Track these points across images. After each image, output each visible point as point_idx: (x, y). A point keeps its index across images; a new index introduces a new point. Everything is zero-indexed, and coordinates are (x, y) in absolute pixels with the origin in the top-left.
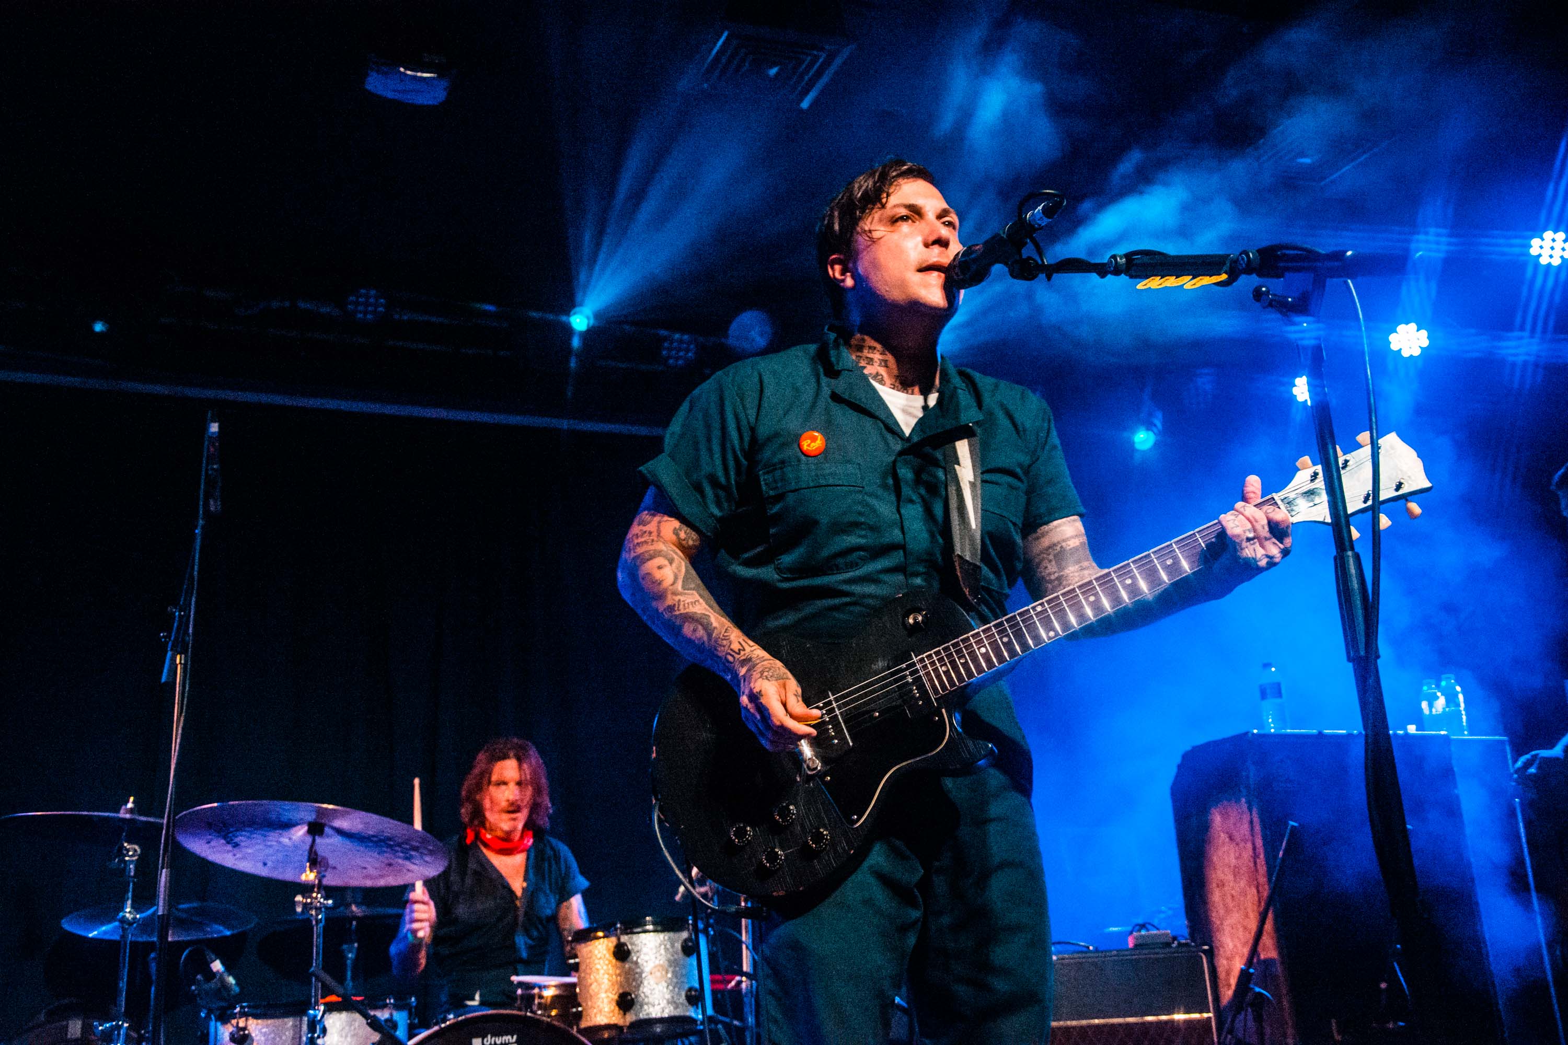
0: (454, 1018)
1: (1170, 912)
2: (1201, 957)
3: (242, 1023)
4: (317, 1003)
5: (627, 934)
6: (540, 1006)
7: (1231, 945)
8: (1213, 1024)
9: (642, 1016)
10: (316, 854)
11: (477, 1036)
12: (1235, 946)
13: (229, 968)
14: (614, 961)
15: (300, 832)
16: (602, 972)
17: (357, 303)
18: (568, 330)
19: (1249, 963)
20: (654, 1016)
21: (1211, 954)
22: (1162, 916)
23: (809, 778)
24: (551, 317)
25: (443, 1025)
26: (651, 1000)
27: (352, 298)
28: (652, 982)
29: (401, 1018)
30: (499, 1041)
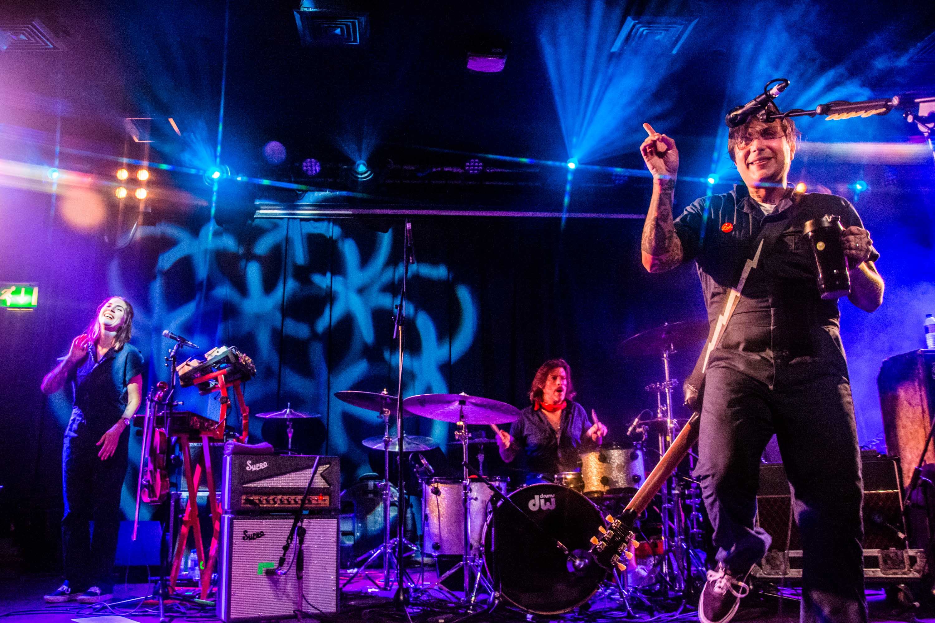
1: (878, 442)
2: (893, 462)
3: (436, 485)
4: (466, 478)
6: (565, 482)
7: (910, 457)
8: (900, 495)
9: (614, 487)
10: (463, 413)
11: (537, 494)
12: (912, 458)
13: (430, 463)
14: (599, 462)
15: (456, 405)
16: (593, 467)
17: (470, 166)
18: (567, 170)
19: (920, 465)
20: (618, 487)
21: (899, 461)
22: (874, 443)
24: (557, 164)
25: (521, 489)
26: (616, 480)
27: (468, 164)
28: (616, 472)
29: (503, 485)
30: (547, 496)
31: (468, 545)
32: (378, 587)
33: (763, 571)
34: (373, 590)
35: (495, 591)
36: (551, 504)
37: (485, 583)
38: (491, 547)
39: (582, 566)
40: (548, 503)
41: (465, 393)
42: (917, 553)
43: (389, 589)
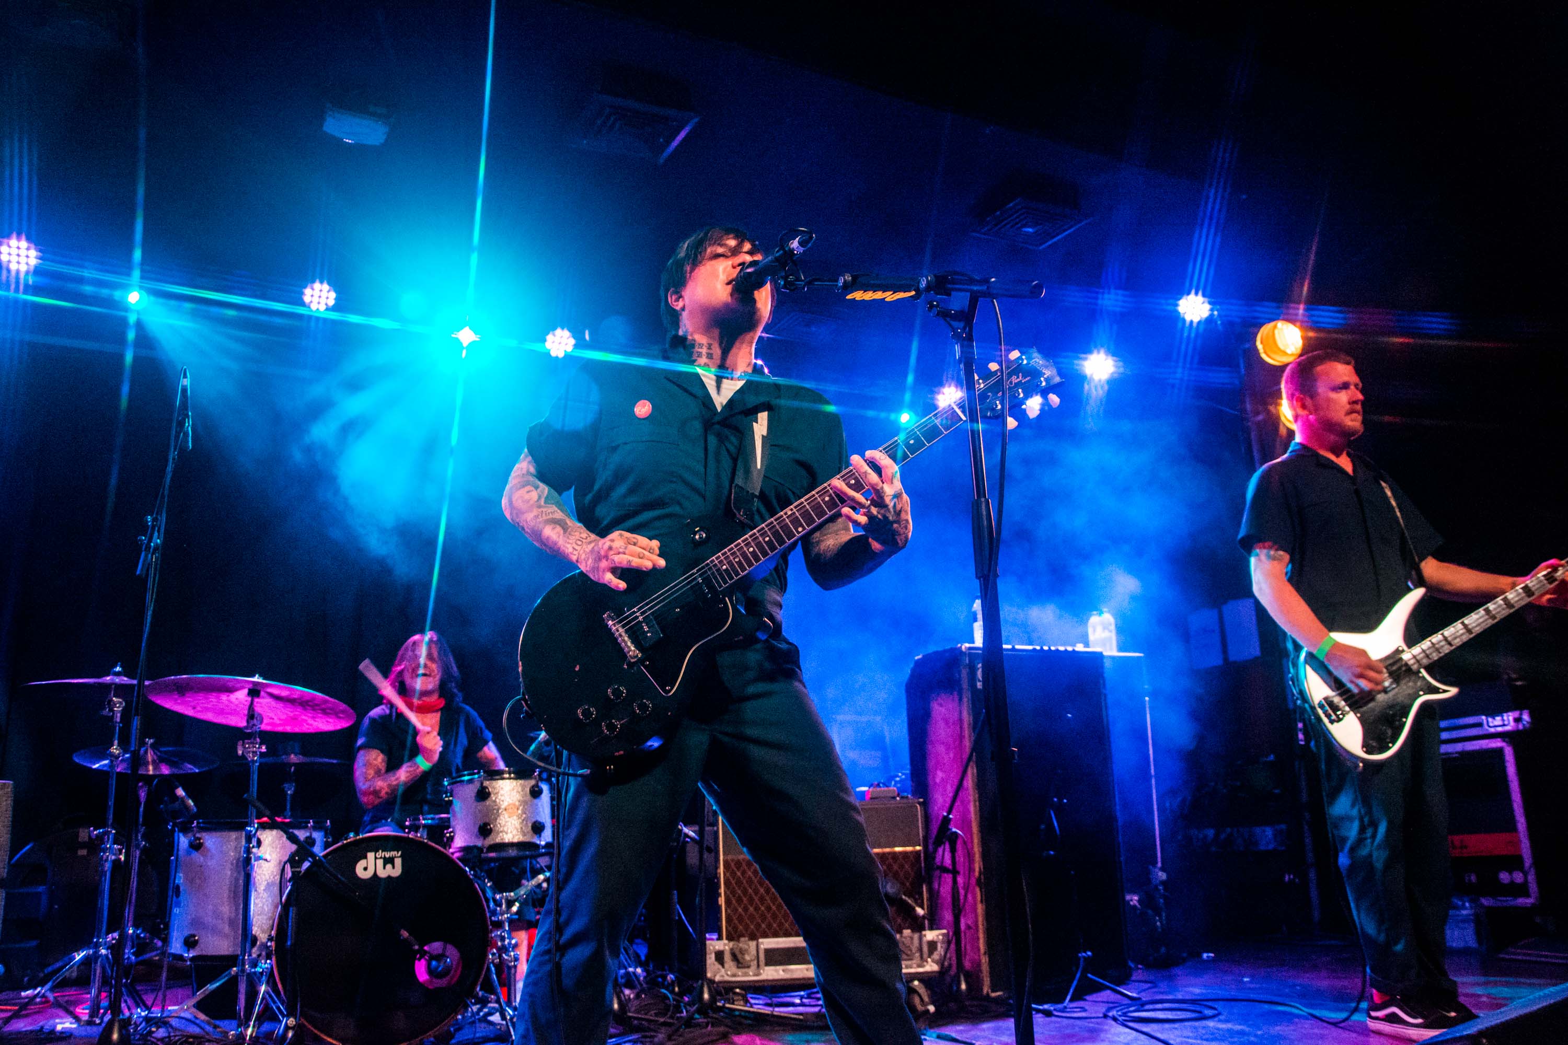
0: (354, 837)
2: (917, 806)
3: (197, 835)
4: (252, 822)
5: (488, 780)
8: (922, 855)
9: (498, 840)
10: (254, 710)
11: (371, 851)
13: (190, 794)
14: (475, 801)
15: (241, 696)
17: (312, 295)
19: (950, 811)
20: (507, 841)
23: (631, 665)
25: (345, 842)
26: (505, 829)
27: (309, 291)
28: (506, 816)
29: (318, 836)
30: (388, 855)
31: (248, 938)
32: (77, 1018)
33: (726, 971)
34: (67, 1025)
35: (288, 1016)
36: (394, 867)
37: (274, 1002)
38: (286, 942)
39: (440, 969)
40: (389, 866)
41: (260, 676)
42: (938, 936)
43: (98, 1021)
